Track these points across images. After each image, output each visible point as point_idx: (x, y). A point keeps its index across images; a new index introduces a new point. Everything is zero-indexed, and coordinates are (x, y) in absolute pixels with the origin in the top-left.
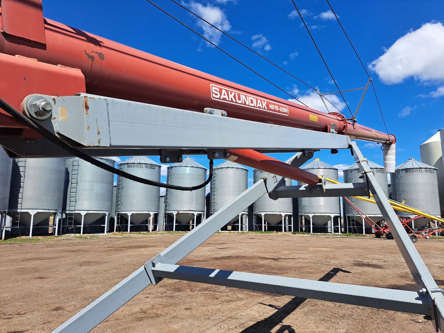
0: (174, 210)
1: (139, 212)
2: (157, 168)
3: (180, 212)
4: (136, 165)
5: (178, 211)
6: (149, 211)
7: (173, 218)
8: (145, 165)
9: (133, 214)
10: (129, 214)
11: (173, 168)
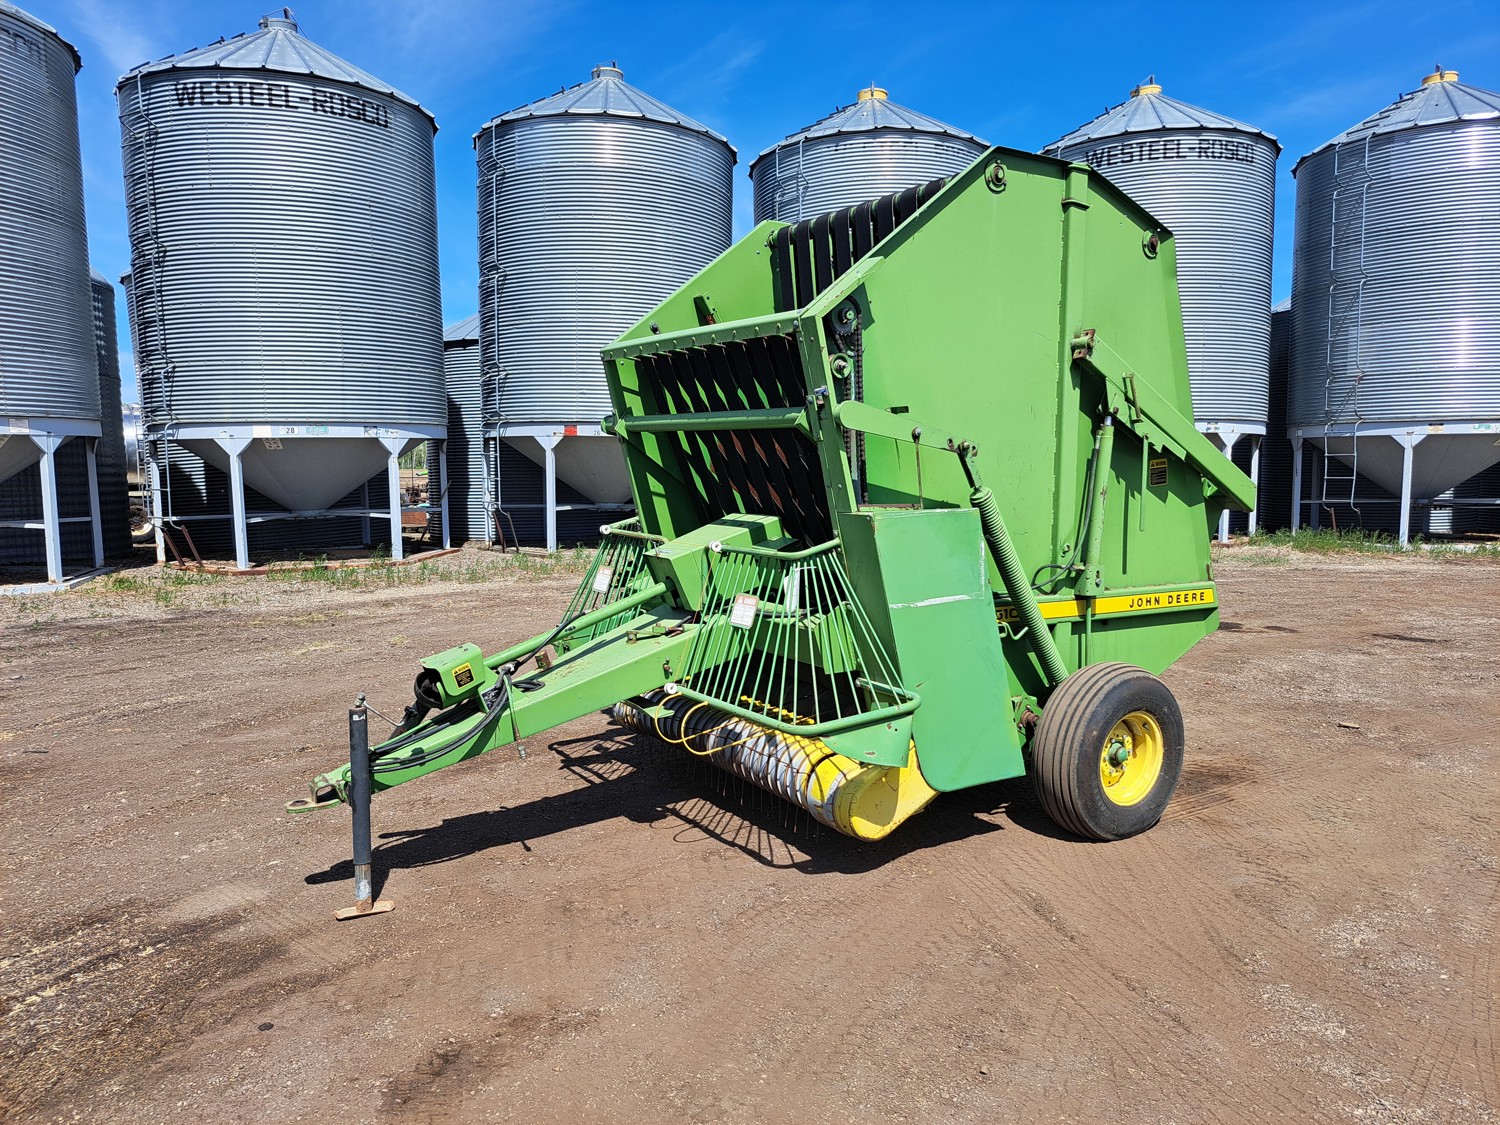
0: (538, 417)
1: (300, 432)
2: (399, 122)
3: (583, 431)
4: (240, 85)
5: (571, 425)
6: (375, 426)
7: (541, 471)
8: (305, 90)
9: (257, 443)
10: (233, 442)
11: (517, 134)
